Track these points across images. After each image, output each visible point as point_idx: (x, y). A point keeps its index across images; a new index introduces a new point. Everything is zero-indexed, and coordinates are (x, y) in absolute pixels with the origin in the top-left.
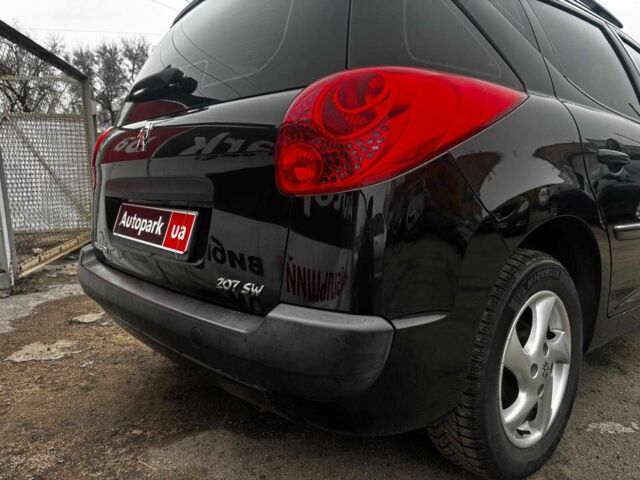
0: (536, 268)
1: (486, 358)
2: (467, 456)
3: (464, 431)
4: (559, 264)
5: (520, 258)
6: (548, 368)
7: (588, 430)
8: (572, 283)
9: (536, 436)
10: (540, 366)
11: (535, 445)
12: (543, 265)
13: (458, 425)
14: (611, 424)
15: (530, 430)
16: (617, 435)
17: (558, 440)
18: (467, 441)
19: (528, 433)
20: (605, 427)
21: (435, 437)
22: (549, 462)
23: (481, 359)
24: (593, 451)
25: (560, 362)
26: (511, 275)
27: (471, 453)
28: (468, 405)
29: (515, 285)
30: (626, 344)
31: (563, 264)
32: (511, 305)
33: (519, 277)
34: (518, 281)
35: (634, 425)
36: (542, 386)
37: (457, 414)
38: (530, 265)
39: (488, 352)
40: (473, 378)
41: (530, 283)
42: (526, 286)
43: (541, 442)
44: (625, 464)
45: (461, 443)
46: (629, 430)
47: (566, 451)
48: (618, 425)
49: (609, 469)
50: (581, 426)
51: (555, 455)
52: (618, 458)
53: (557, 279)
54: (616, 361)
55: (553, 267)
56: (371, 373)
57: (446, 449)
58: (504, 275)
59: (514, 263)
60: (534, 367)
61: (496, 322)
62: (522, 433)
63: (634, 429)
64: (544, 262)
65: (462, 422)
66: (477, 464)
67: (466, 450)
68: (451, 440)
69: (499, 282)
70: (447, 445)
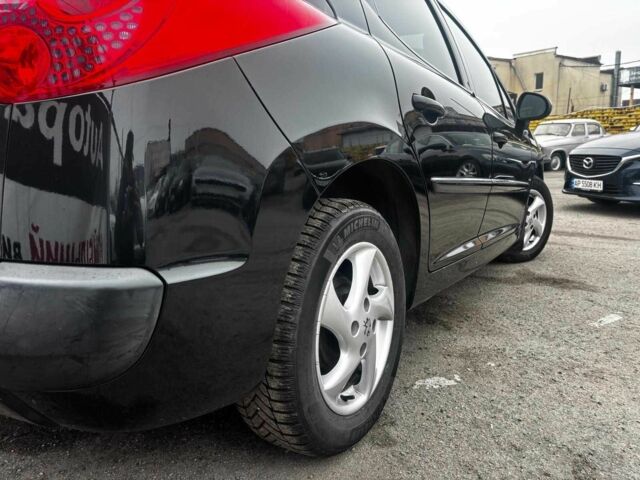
0: (353, 216)
1: (298, 318)
2: (282, 434)
3: (278, 406)
4: (379, 214)
5: (336, 205)
6: (370, 325)
7: (415, 387)
8: (392, 235)
9: (361, 400)
10: (361, 324)
11: (361, 409)
12: (360, 213)
13: (270, 399)
14: (436, 378)
15: (354, 394)
16: (441, 389)
17: (384, 401)
18: (280, 417)
19: (352, 397)
20: (431, 382)
21: (249, 418)
22: (375, 426)
23: (292, 319)
24: (419, 408)
25: (384, 318)
26: (326, 223)
27: (286, 430)
28: (279, 374)
29: (330, 234)
30: (450, 303)
31: (382, 214)
32: (326, 256)
33: (335, 224)
34: (332, 230)
35: (457, 377)
36: (364, 345)
37: (268, 387)
38: (347, 213)
39: (300, 310)
40: (283, 341)
41: (346, 232)
42: (342, 235)
43: (366, 406)
44: (448, 417)
45: (275, 421)
46: (452, 383)
47: (393, 411)
48: (442, 379)
49: (433, 425)
50: (408, 384)
51: (382, 418)
52: (442, 411)
53: (376, 230)
54: (442, 318)
55: (372, 217)
56: (133, 344)
57: (262, 429)
58: (318, 223)
59: (330, 210)
60: (355, 324)
61: (309, 276)
62: (345, 399)
63: (456, 381)
64: (362, 210)
65: (274, 395)
66: (294, 440)
67: (281, 426)
68: (264, 418)
69: (311, 231)
70: (261, 425)
